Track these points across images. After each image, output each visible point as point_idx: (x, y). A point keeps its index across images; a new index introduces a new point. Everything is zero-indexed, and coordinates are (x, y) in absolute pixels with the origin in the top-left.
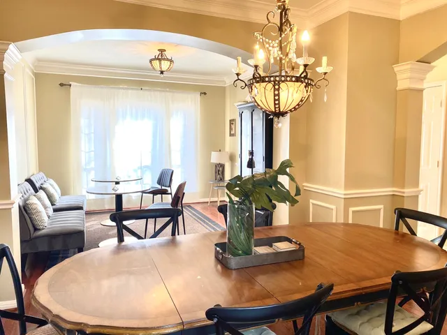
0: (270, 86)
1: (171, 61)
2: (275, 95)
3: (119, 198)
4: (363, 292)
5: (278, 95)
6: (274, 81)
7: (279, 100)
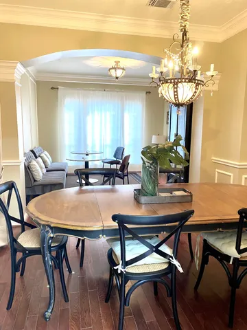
0: (171, 85)
1: (123, 69)
2: (174, 92)
3: (87, 163)
4: (223, 222)
5: (177, 91)
6: (174, 82)
7: (177, 95)
